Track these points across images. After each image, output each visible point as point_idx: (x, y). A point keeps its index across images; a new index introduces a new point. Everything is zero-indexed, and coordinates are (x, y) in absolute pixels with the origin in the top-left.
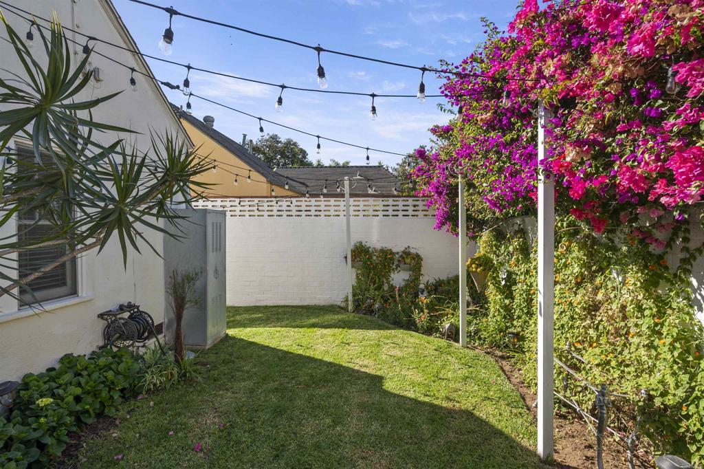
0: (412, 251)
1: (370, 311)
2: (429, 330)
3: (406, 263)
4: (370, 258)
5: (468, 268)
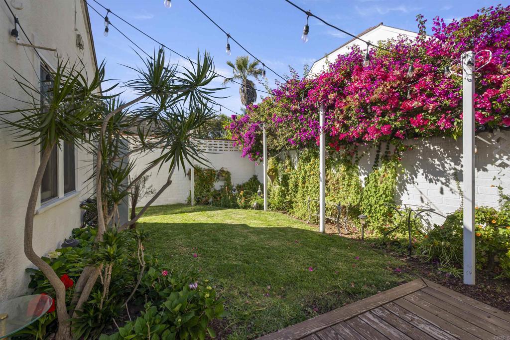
0: (225, 170)
1: (207, 203)
2: (246, 207)
3: (222, 176)
4: (202, 175)
5: (268, 173)
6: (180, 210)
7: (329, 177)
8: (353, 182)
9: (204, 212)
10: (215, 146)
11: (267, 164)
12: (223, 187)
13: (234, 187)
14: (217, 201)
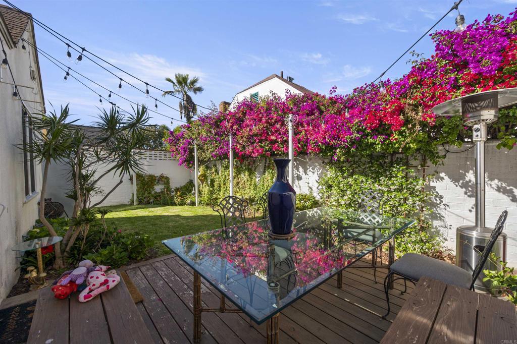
0: (165, 176)
1: (148, 203)
2: (181, 204)
3: (162, 181)
4: (144, 179)
5: (199, 178)
6: (124, 209)
7: (239, 180)
8: (253, 183)
9: (145, 209)
10: (156, 156)
11: (198, 171)
12: (163, 190)
13: (173, 190)
14: (158, 201)
